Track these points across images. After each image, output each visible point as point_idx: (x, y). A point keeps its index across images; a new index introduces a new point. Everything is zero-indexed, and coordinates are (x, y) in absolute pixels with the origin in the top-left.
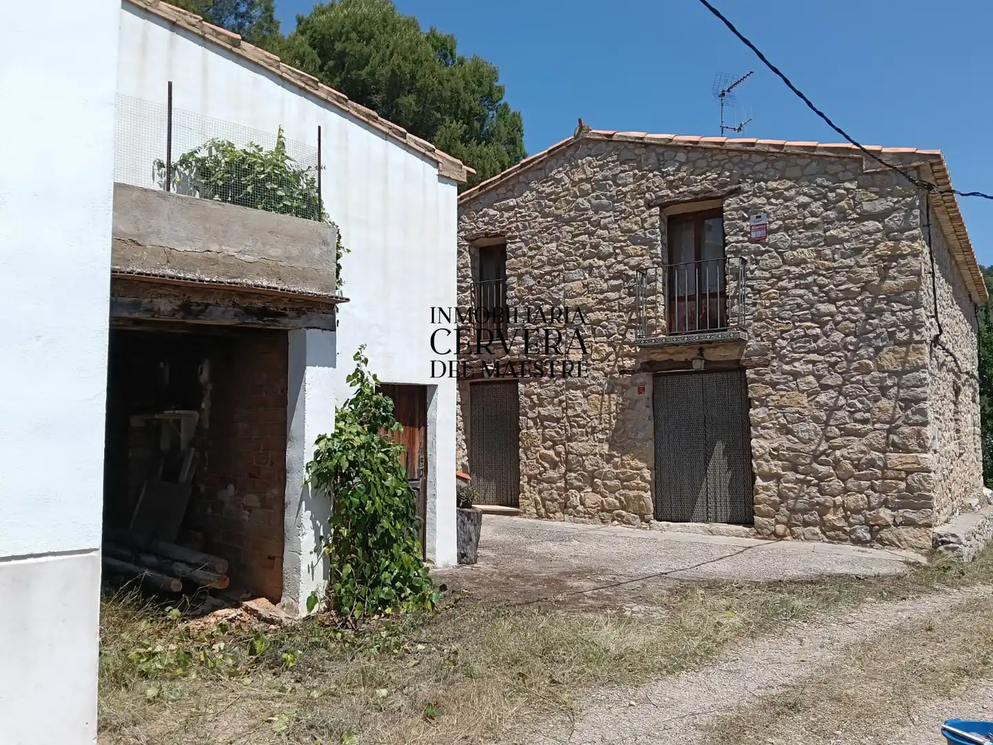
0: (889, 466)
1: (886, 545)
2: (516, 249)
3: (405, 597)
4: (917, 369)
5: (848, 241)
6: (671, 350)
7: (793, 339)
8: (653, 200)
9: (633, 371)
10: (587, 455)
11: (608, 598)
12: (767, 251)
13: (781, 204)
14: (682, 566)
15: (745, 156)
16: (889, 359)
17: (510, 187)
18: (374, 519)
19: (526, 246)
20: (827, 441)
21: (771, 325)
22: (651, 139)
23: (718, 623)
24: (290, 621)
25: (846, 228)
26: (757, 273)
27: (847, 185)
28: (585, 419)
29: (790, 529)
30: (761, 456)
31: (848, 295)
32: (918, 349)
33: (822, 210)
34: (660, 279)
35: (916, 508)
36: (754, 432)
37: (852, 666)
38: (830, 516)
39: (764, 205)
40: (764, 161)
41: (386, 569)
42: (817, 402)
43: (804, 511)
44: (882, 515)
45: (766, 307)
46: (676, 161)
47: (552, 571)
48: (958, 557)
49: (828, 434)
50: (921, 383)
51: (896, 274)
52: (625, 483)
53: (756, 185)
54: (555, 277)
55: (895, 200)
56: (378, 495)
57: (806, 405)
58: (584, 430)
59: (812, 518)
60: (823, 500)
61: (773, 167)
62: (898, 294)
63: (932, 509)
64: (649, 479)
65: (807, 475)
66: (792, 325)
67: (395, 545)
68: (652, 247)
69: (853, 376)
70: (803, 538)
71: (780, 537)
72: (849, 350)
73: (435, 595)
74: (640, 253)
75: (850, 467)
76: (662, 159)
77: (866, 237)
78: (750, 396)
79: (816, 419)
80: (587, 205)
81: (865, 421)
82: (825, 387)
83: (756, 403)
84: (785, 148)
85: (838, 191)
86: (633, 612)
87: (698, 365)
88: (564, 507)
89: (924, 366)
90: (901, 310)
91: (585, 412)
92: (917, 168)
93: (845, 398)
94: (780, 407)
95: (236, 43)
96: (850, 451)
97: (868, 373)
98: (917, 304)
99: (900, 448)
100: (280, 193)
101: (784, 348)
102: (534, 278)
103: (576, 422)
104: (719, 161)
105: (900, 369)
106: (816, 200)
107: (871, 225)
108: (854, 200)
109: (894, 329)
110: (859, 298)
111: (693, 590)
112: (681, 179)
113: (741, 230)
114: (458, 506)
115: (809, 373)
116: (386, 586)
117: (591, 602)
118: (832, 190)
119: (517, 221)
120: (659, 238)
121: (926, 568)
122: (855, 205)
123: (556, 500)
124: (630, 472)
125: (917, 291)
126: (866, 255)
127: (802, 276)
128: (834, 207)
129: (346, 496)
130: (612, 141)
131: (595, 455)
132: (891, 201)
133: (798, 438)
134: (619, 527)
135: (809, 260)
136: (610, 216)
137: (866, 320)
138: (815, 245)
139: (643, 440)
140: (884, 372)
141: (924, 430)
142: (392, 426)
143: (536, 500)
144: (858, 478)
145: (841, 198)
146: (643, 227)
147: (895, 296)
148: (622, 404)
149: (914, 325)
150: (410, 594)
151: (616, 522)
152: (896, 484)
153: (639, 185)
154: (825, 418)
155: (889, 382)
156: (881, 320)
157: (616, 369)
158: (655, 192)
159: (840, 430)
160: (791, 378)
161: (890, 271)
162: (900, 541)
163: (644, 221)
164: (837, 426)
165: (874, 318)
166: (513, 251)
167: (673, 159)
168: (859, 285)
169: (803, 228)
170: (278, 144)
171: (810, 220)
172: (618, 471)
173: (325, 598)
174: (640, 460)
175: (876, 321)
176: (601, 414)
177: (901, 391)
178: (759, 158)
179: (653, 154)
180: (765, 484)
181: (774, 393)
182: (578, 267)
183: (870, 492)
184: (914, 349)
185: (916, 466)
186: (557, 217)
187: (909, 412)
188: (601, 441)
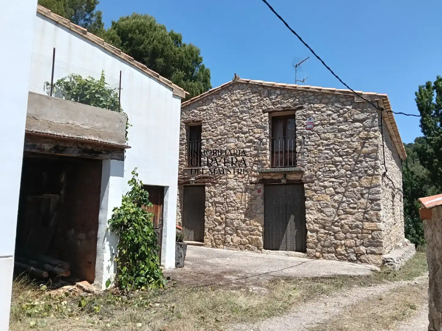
0: (364, 228)
1: (363, 262)
2: (206, 128)
3: (151, 282)
4: (376, 186)
5: (348, 131)
6: (272, 174)
7: (324, 172)
8: (266, 110)
9: (255, 183)
10: (235, 219)
11: (242, 283)
12: (314, 134)
13: (320, 114)
14: (275, 270)
15: (305, 93)
16: (365, 182)
17: (204, 101)
18: (138, 246)
19: (211, 126)
20: (338, 216)
21: (315, 165)
22: (265, 84)
23: (290, 295)
24: (98, 292)
25: (347, 125)
26: (309, 143)
27: (348, 107)
28: (234, 203)
29: (322, 254)
30: (310, 222)
31: (348, 154)
32: (377, 178)
33: (337, 117)
34: (268, 143)
35: (376, 246)
36: (307, 211)
37: (348, 315)
38: (339, 249)
39: (313, 114)
40: (313, 95)
41: (143, 269)
42: (334, 199)
43: (328, 247)
44: (361, 249)
45: (313, 158)
46: (276, 94)
47: (218, 271)
48: (393, 268)
49: (339, 213)
50: (378, 192)
51: (368, 146)
52: (251, 232)
53: (310, 105)
54: (223, 141)
55: (368, 114)
56: (140, 235)
57: (329, 200)
58: (234, 208)
59: (332, 250)
60: (336, 242)
61: (317, 98)
62: (369, 154)
63: (382, 247)
64: (262, 230)
65: (329, 230)
66: (324, 166)
67: (147, 258)
68: (265, 130)
69: (349, 189)
70: (327, 258)
71: (318, 258)
72: (348, 177)
73: (165, 282)
74: (260, 132)
75: (348, 228)
76: (270, 92)
77: (355, 129)
78: (305, 195)
79: (333, 207)
80: (237, 110)
81: (354, 208)
82: (338, 193)
83: (308, 199)
84: (322, 90)
85: (344, 109)
86: (253, 290)
87: (283, 181)
88: (224, 243)
89: (379, 185)
90: (370, 161)
91: (234, 200)
92: (377, 101)
93: (346, 198)
94: (319, 201)
95: (85, 33)
96: (348, 221)
97: (356, 187)
98: (376, 159)
99: (369, 220)
100: (101, 99)
101: (320, 175)
102: (214, 141)
103: (231, 205)
104: (294, 94)
105: (369, 186)
106: (334, 113)
107: (358, 124)
108: (351, 114)
109: (367, 169)
110: (352, 155)
111: (279, 280)
112: (278, 101)
113: (303, 124)
114: (176, 241)
115: (331, 187)
116: (142, 277)
117: (235, 285)
118: (342, 109)
119: (207, 116)
120: (268, 126)
121: (379, 273)
122: (351, 116)
123: (220, 239)
124: (253, 227)
125: (377, 153)
126: (355, 137)
127: (328, 145)
128: (342, 116)
129: (126, 236)
130: (249, 84)
131: (238, 219)
132: (366, 115)
133: (326, 214)
134: (248, 252)
135: (331, 138)
136: (247, 116)
137: (355, 165)
138: (334, 132)
139: (259, 213)
140: (363, 187)
141: (379, 213)
142: (148, 204)
143: (211, 239)
144: (351, 233)
145: (345, 112)
146: (261, 121)
147: (367, 155)
148: (250, 197)
149: (375, 168)
150: (153, 281)
151: (246, 250)
152: (367, 236)
153: (260, 103)
154: (337, 206)
155: (365, 192)
156: (361, 165)
157: (248, 182)
158: (267, 106)
159: (344, 211)
160: (323, 188)
161: (365, 144)
162: (369, 261)
163: (262, 118)
164: (342, 210)
165: (358, 164)
166: (205, 129)
167: (274, 93)
168: (352, 150)
169: (329, 125)
170: (102, 77)
171: (332, 121)
172: (248, 227)
173: (114, 282)
174: (258, 222)
175: (359, 165)
176: (241, 201)
177: (370, 196)
178: (311, 94)
179: (266, 90)
180: (311, 234)
181: (316, 194)
182: (233, 137)
183: (356, 239)
184: (376, 178)
185: (376, 228)
186: (224, 115)
187: (373, 205)
188: (241, 213)
